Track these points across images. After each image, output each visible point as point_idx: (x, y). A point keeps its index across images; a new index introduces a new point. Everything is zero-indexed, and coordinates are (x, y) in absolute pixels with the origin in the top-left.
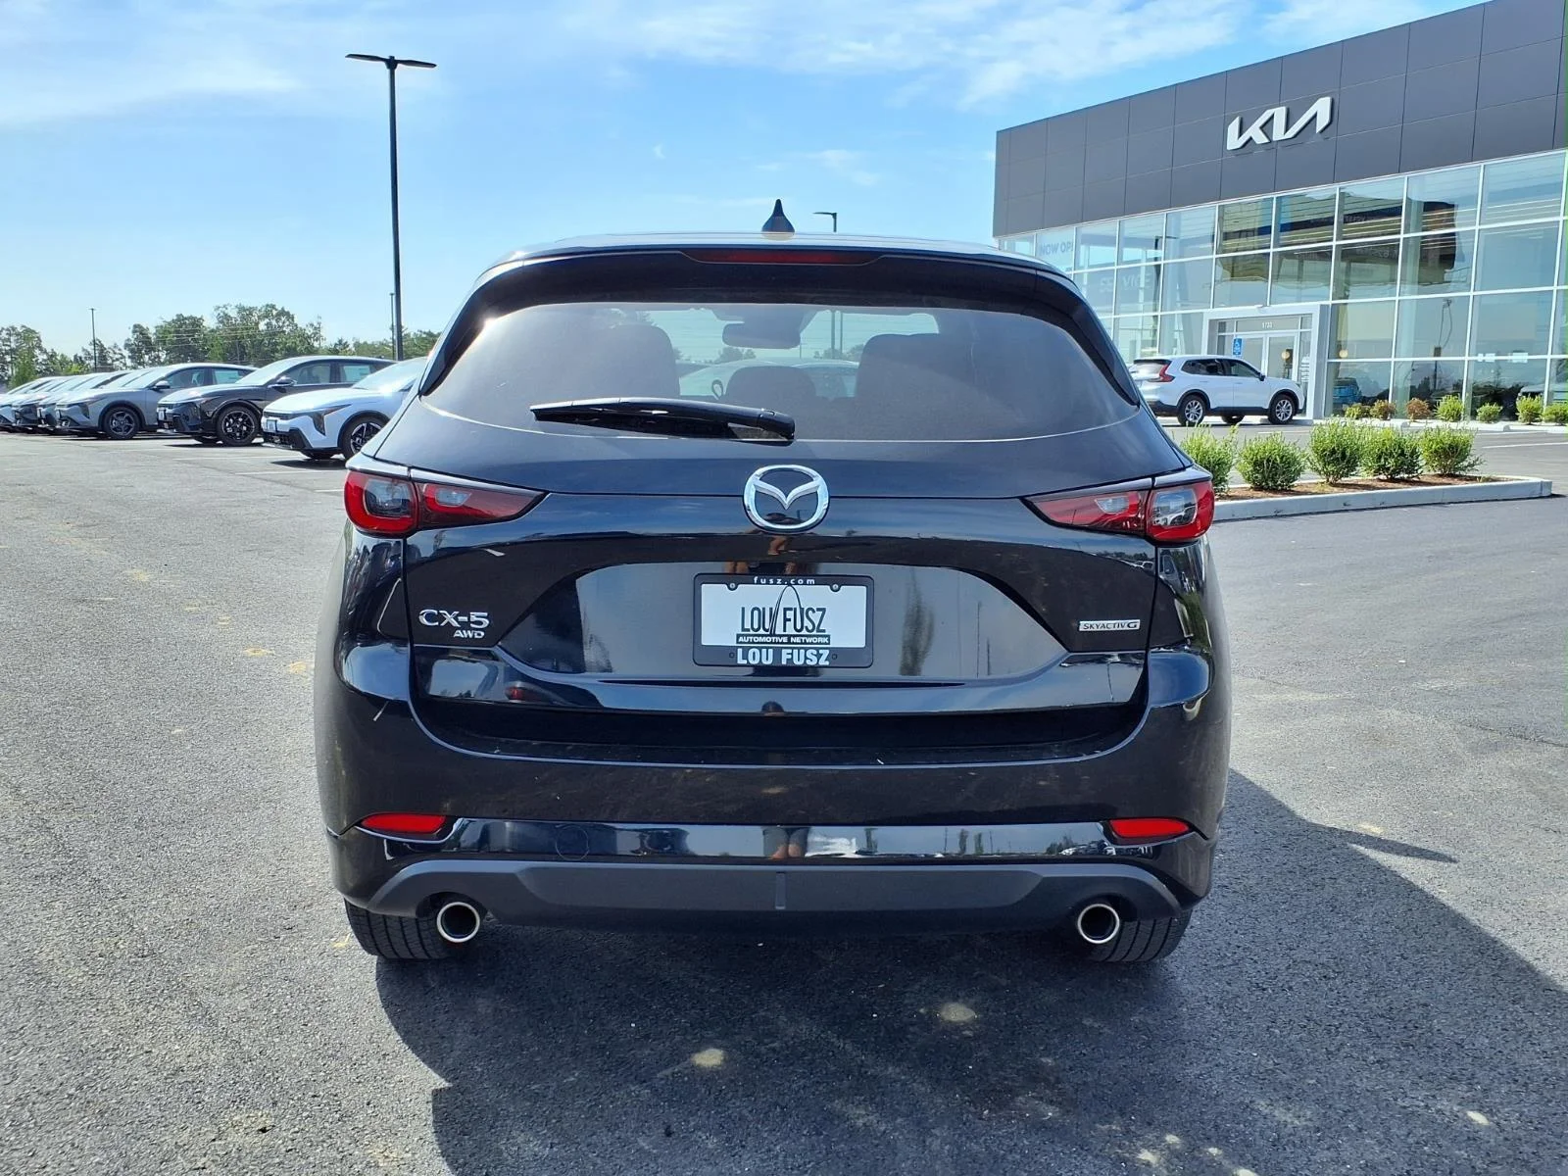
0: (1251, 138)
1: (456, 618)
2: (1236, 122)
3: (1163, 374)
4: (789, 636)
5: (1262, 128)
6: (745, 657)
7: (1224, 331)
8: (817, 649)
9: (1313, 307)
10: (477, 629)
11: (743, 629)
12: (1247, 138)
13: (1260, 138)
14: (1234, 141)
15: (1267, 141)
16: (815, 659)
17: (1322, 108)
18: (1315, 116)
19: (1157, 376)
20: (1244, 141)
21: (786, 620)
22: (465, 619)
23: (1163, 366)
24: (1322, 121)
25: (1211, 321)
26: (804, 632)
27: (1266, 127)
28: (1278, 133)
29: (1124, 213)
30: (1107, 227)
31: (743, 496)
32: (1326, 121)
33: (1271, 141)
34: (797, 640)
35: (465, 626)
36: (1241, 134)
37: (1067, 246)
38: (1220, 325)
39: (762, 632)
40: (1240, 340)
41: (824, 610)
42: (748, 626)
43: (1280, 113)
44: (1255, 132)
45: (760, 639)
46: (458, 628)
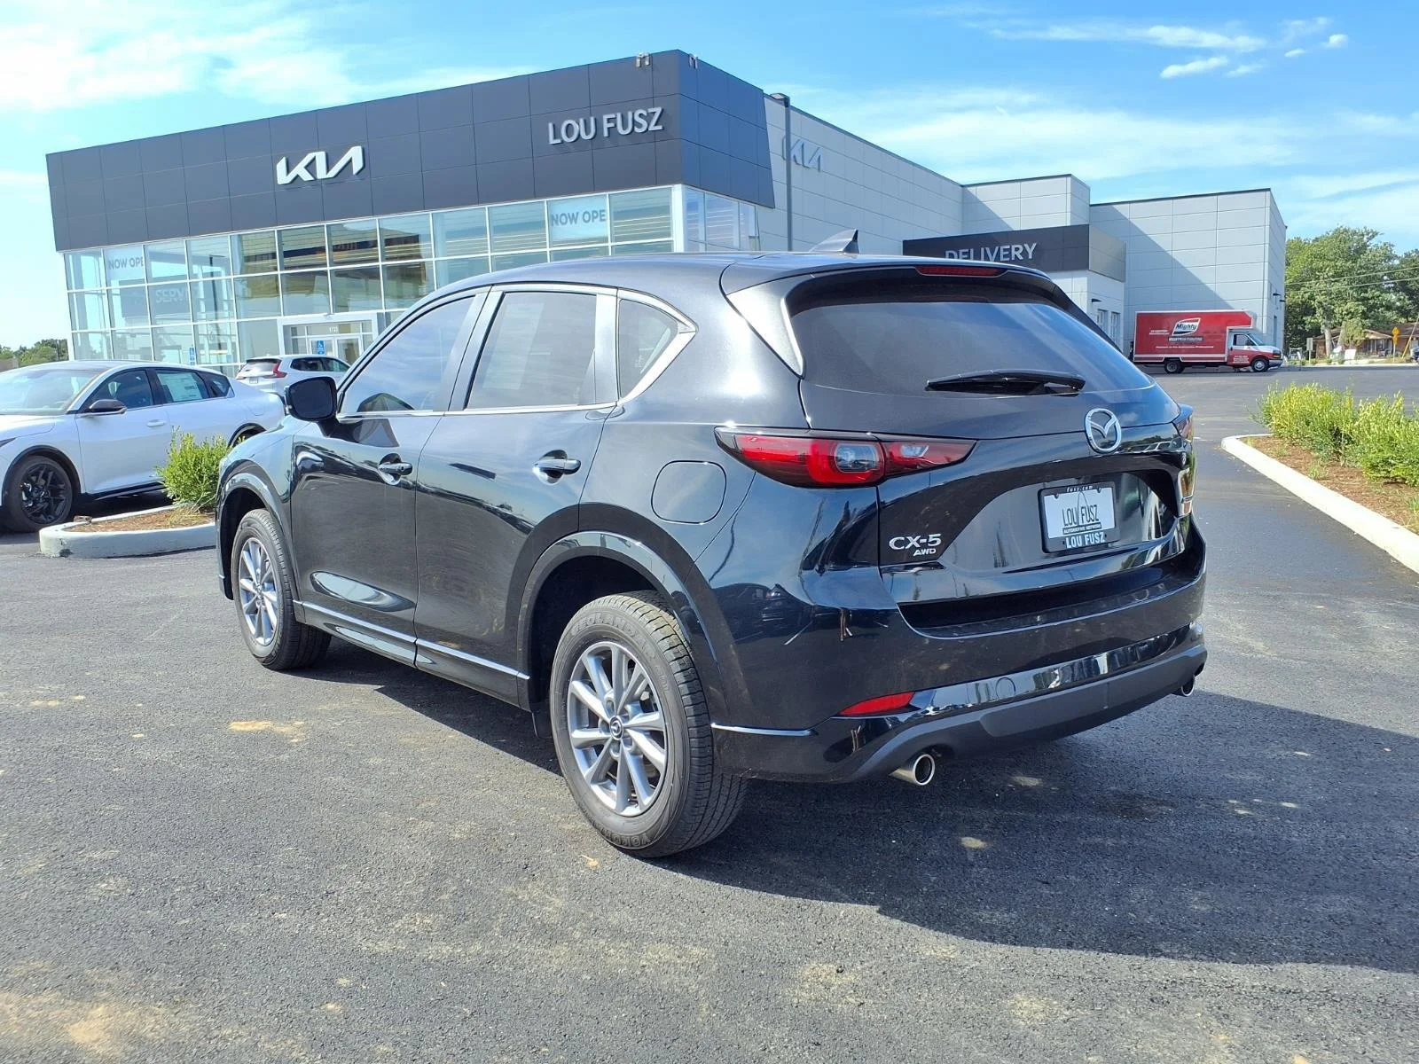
0: (298, 176)
1: (918, 541)
2: (283, 161)
3: (276, 371)
4: (1085, 526)
5: (306, 167)
6: (1070, 544)
7: (296, 335)
8: (1098, 532)
9: (371, 315)
10: (933, 547)
11: (1066, 525)
12: (294, 176)
13: (306, 176)
14: (283, 178)
15: (312, 179)
16: (1098, 538)
17: (355, 154)
18: (350, 161)
19: (271, 373)
20: (292, 178)
21: (1083, 515)
22: (925, 541)
23: (275, 365)
24: (357, 165)
25: (284, 326)
26: (1091, 522)
27: (311, 167)
28: (321, 173)
29: (190, 234)
30: (176, 245)
31: (1085, 431)
32: (361, 166)
33: (316, 179)
34: (1088, 528)
35: (924, 546)
36: (288, 171)
37: (136, 261)
38: (292, 331)
39: (1074, 525)
40: (322, 342)
41: (1095, 506)
42: (1067, 522)
43: (321, 157)
44: (300, 170)
45: (1074, 530)
46: (918, 548)
